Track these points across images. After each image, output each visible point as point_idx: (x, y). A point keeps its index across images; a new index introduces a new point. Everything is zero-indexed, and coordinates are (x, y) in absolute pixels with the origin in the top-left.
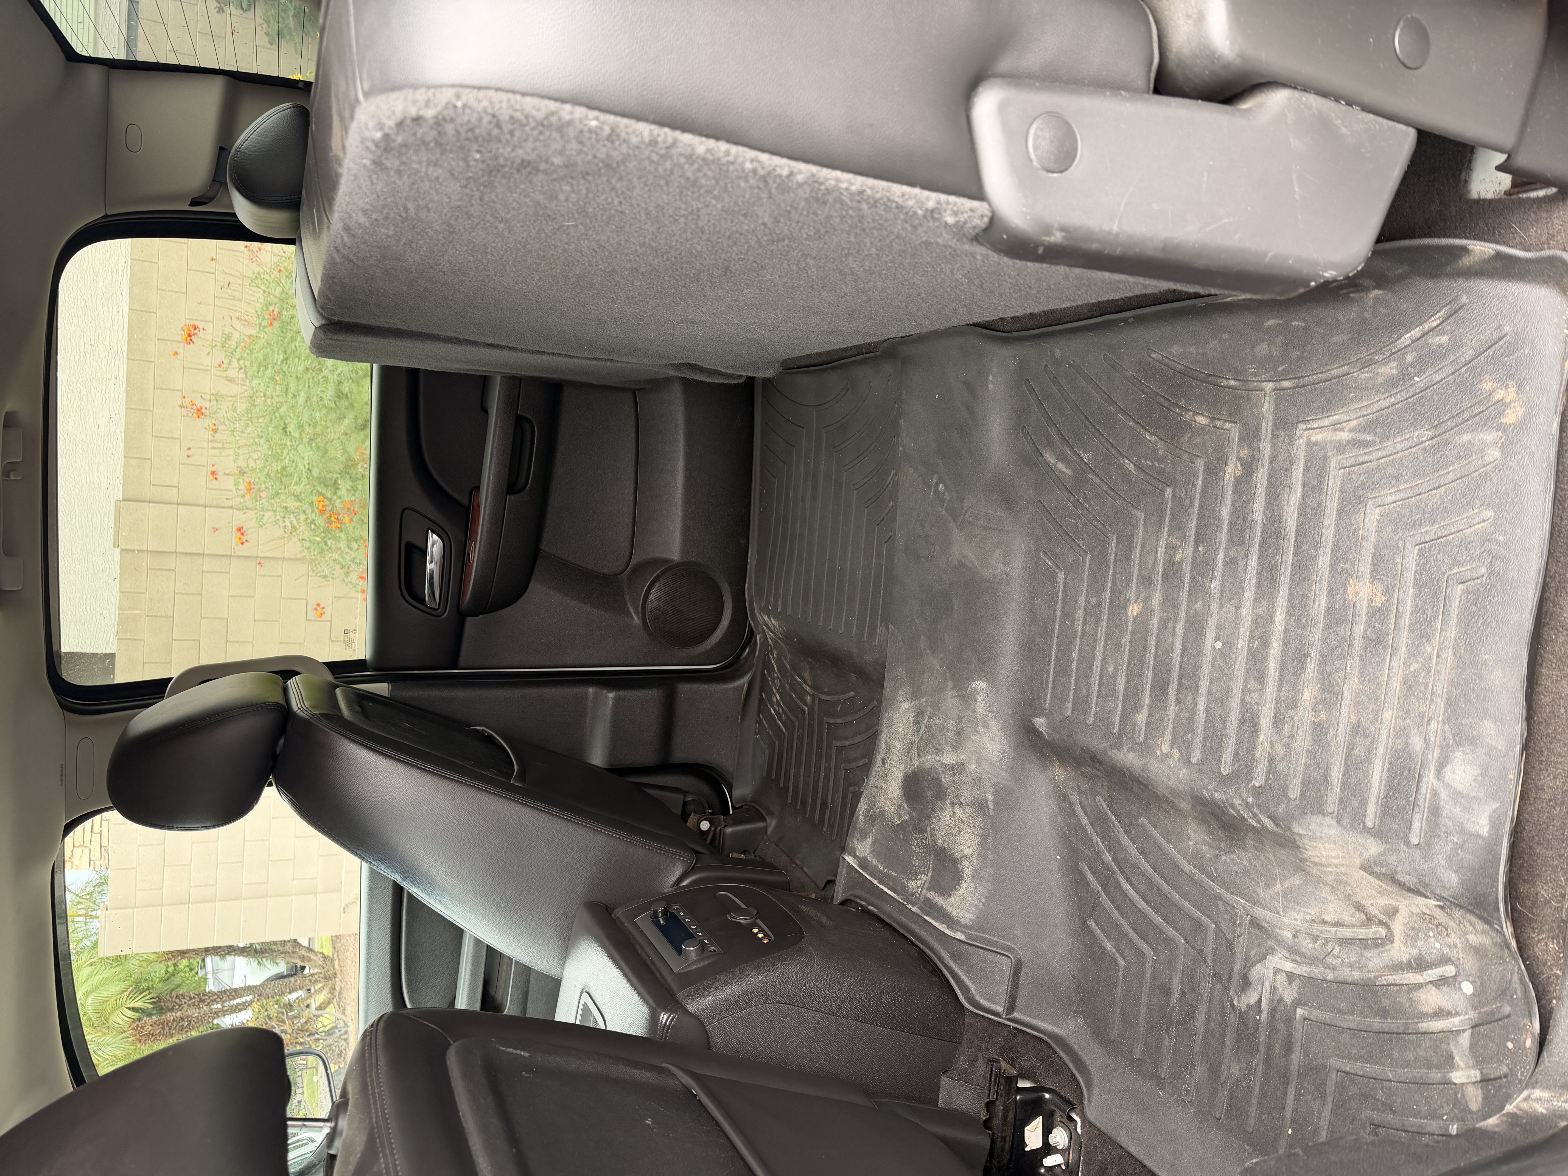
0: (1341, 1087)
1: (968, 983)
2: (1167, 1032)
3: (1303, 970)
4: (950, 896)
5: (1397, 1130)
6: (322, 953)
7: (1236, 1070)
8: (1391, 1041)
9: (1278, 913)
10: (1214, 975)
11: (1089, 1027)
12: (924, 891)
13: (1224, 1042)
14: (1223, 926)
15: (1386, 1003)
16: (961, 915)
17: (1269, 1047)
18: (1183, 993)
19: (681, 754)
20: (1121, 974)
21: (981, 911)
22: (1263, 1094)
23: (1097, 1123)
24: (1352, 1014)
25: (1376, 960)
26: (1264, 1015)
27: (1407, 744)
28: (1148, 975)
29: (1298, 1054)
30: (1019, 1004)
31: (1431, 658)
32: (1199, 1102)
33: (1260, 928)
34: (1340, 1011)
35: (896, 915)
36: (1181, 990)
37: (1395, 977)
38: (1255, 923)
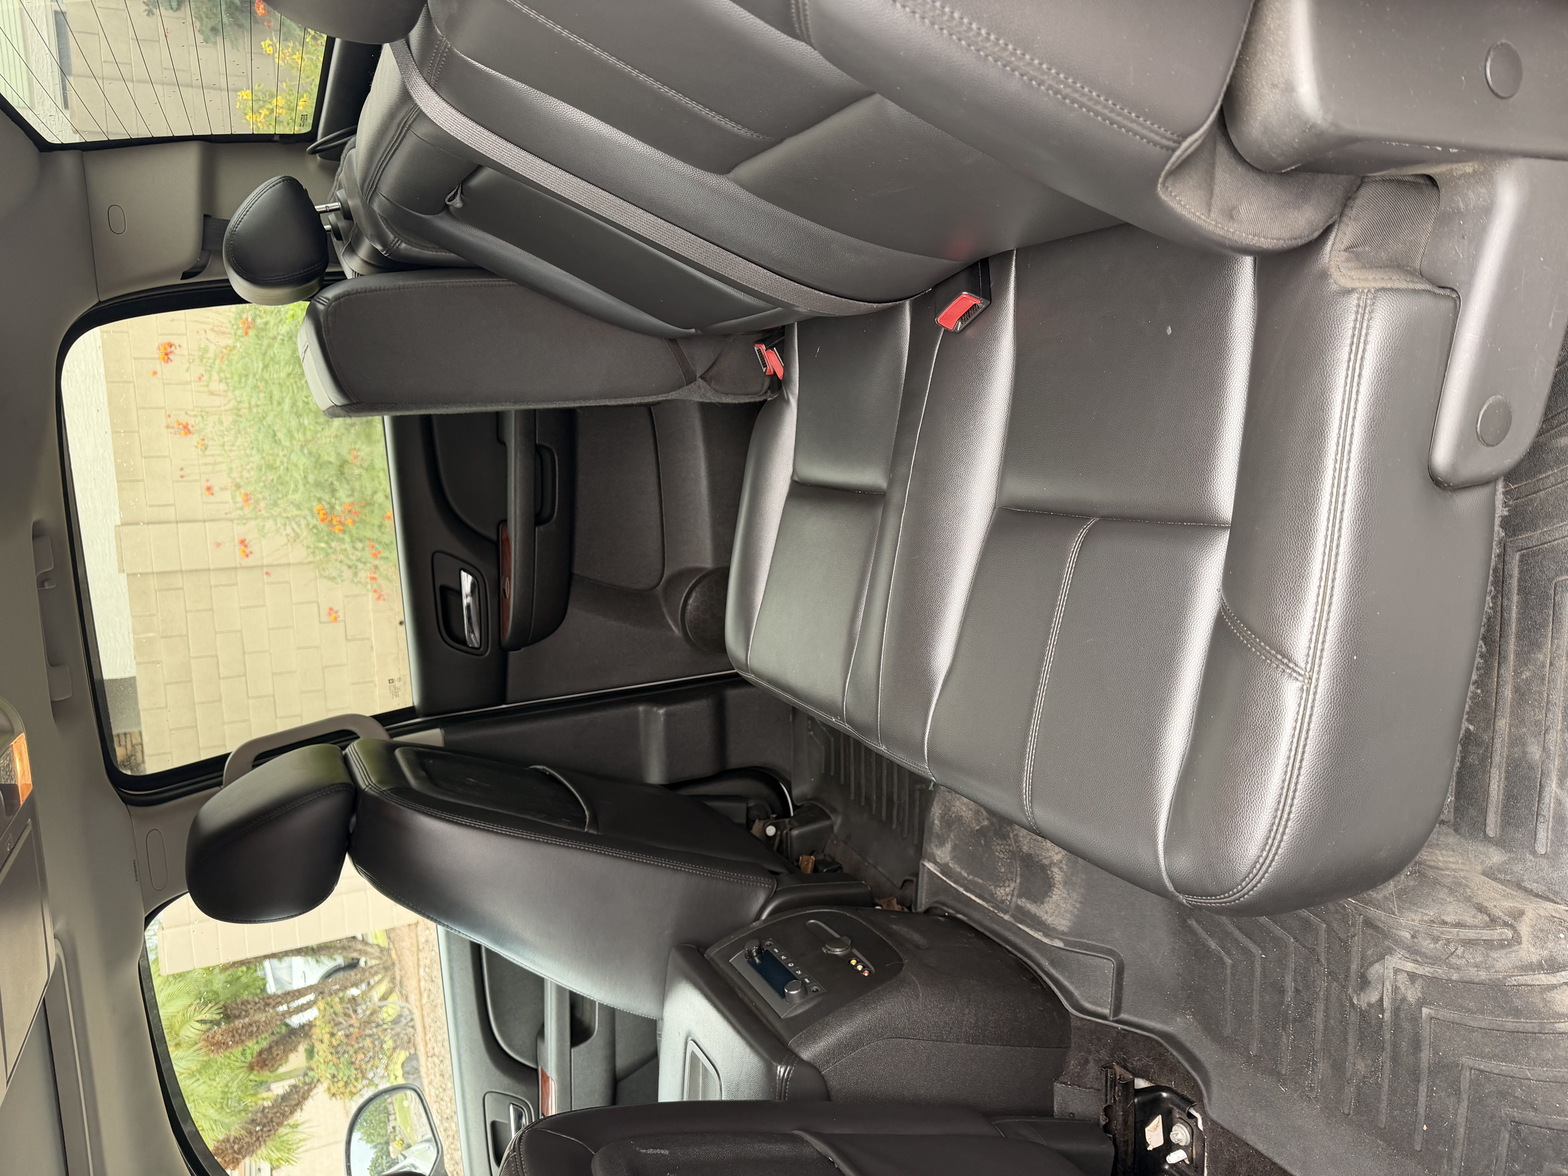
0: (1475, 1084)
1: (1071, 988)
2: (1284, 1029)
3: (1425, 970)
4: (1042, 903)
5: (1540, 1127)
6: (378, 945)
7: (1361, 1066)
8: (1527, 1040)
9: (1393, 913)
10: (1329, 973)
11: (1199, 1023)
12: (1014, 899)
13: (1346, 1040)
14: (1335, 925)
15: (1517, 1003)
16: (1056, 922)
17: (1395, 1045)
18: (1297, 991)
19: (735, 760)
20: (1229, 972)
21: (1076, 916)
22: (1393, 1091)
23: (1220, 1122)
24: (1483, 1013)
25: (1503, 961)
26: (1387, 1015)
27: (1524, 753)
28: (1258, 974)
29: (1427, 1052)
30: (1124, 1005)
31: (1543, 667)
32: (1324, 1097)
33: (1376, 928)
34: (1468, 1010)
35: (987, 923)
36: (1295, 988)
37: (1525, 977)
38: (1369, 923)
